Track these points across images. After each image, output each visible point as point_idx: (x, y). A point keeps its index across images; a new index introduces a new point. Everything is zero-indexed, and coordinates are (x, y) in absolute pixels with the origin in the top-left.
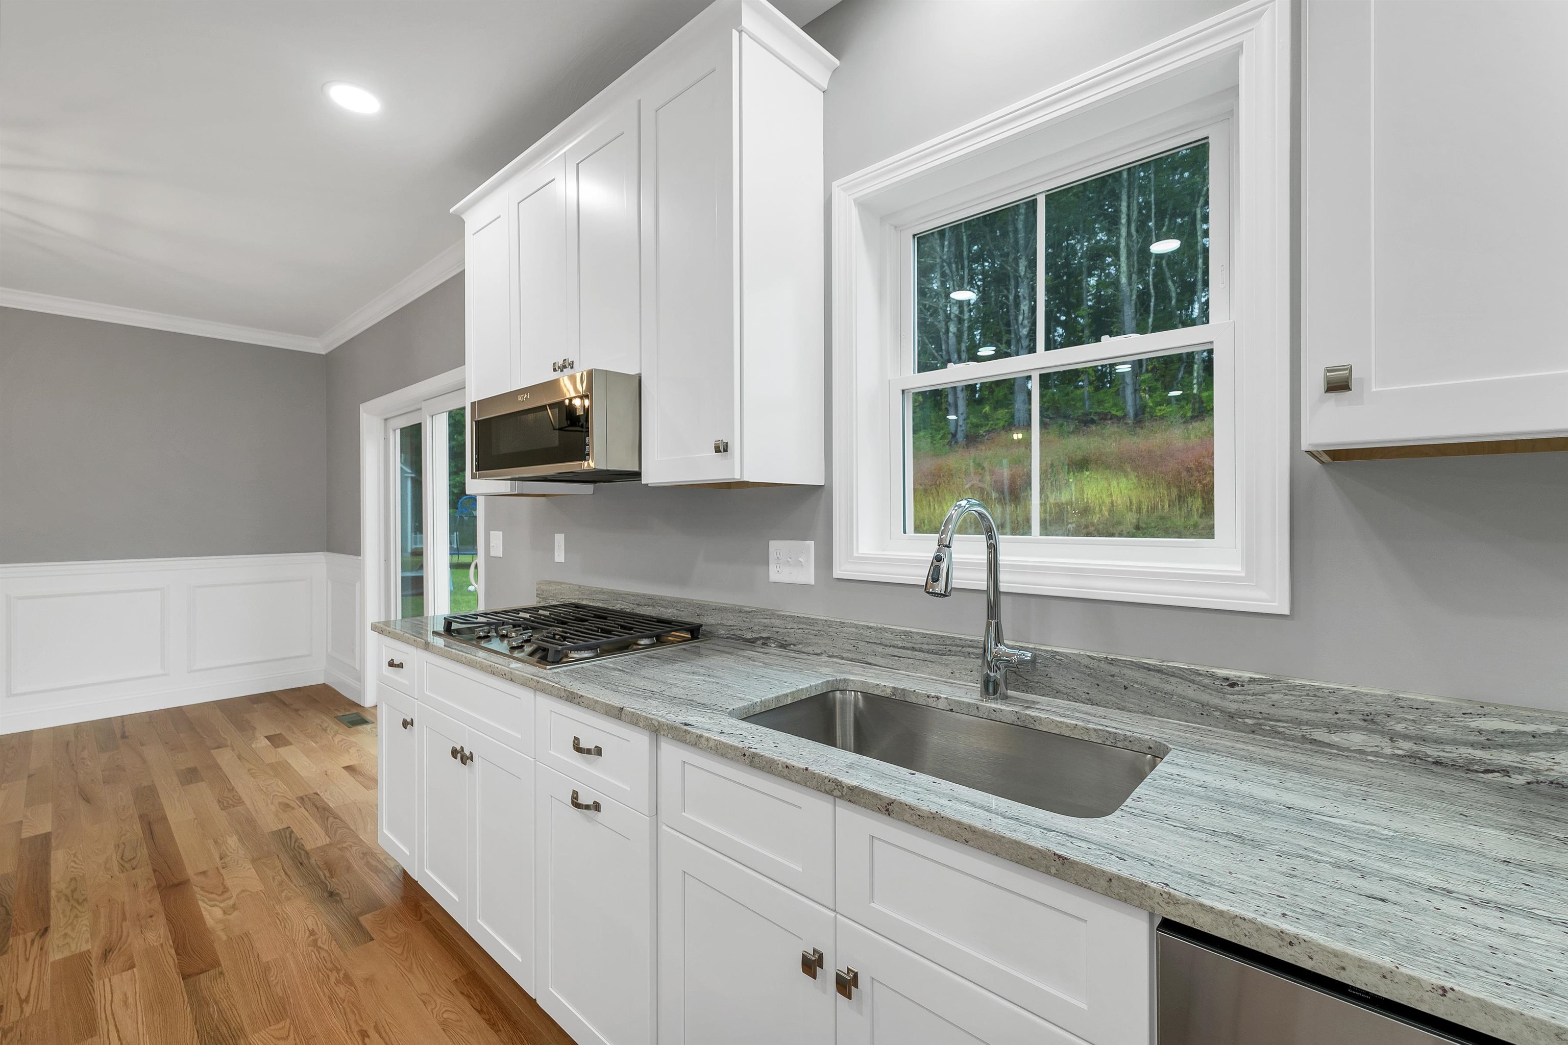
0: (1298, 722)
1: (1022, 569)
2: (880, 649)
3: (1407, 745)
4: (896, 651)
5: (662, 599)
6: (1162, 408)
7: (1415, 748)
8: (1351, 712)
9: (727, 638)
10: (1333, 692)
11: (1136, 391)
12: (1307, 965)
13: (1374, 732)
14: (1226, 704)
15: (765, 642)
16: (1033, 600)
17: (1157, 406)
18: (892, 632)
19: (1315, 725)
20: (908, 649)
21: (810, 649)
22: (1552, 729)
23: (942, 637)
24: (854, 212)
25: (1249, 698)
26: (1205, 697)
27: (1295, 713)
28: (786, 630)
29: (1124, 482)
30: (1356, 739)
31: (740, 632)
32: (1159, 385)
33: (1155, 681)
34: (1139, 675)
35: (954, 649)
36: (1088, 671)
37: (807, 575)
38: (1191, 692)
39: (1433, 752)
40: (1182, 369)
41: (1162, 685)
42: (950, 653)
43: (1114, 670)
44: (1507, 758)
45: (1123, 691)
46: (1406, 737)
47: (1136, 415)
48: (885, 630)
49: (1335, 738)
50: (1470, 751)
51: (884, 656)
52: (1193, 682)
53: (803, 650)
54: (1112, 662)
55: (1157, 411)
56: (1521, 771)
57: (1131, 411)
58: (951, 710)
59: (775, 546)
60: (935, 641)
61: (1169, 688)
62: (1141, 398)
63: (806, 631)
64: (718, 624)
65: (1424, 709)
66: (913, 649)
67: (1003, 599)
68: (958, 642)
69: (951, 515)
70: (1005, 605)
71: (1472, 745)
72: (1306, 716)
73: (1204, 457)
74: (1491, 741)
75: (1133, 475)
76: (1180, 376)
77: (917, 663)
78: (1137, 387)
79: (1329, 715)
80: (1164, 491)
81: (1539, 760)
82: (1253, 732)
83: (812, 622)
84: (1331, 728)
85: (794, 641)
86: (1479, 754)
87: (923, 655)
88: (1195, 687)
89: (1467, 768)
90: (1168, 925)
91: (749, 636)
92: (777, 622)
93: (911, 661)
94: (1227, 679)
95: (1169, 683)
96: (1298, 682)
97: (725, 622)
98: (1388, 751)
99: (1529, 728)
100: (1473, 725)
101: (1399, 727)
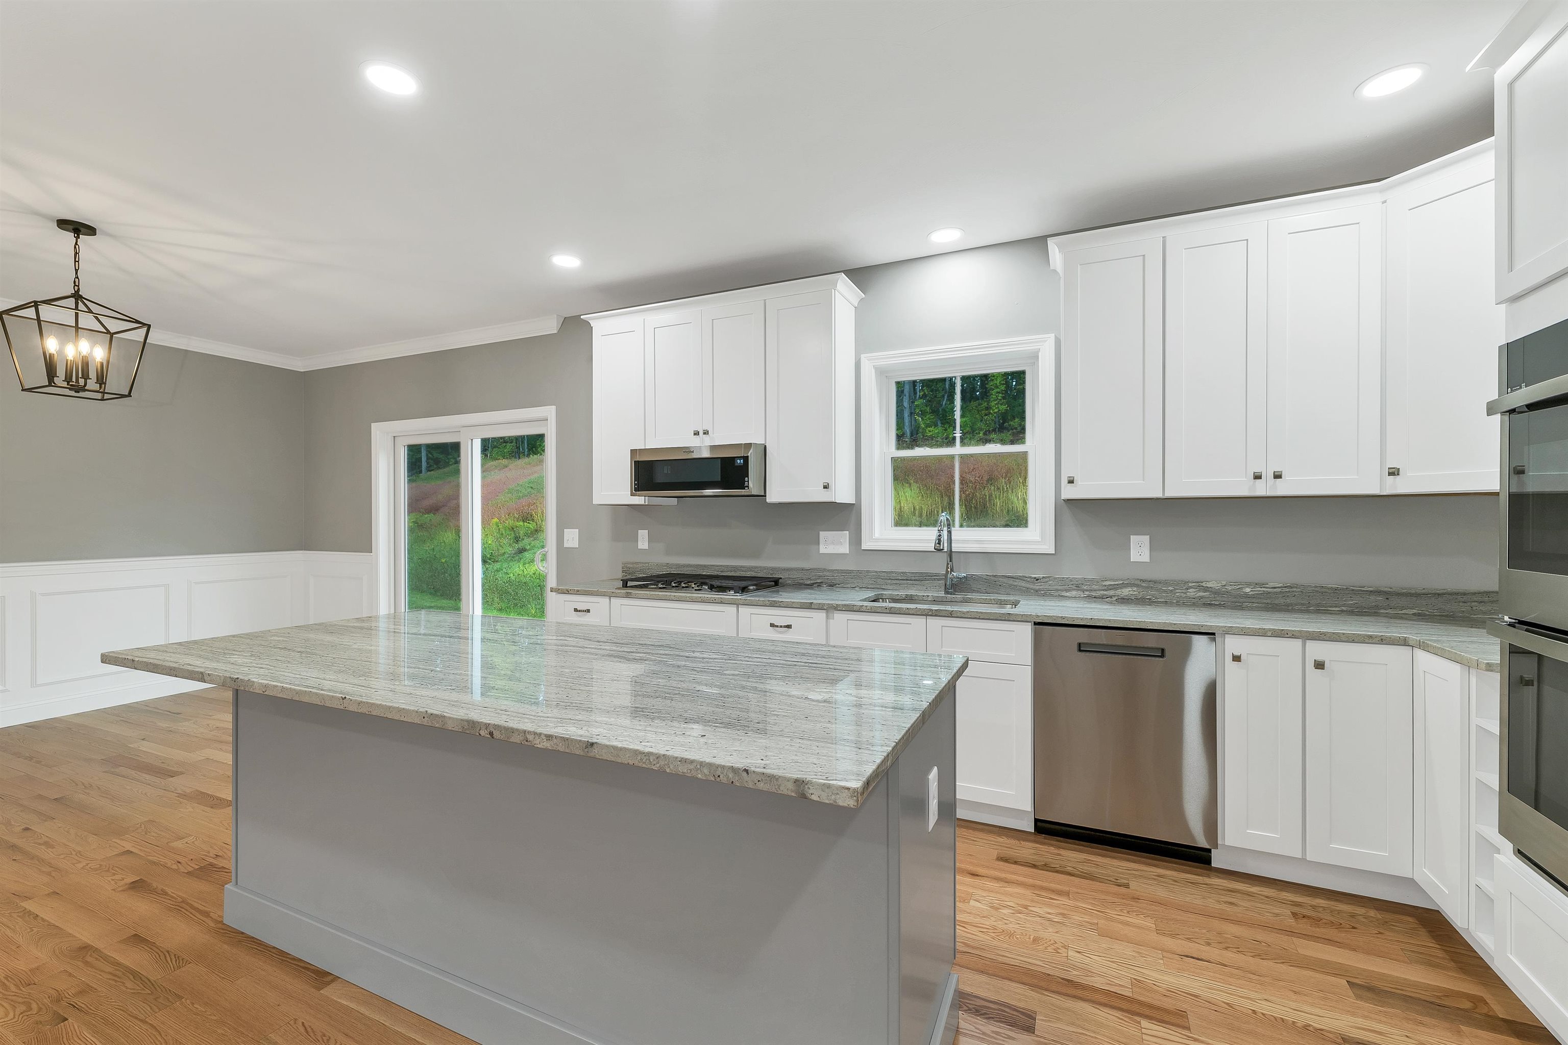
0: (1057, 590)
1: (964, 541)
2: (889, 581)
3: (1087, 593)
4: (897, 582)
5: (742, 567)
6: (931, 429)
7: (1090, 593)
8: (1072, 584)
9: (793, 585)
10: (1067, 578)
11: (911, 414)
12: (1067, 622)
13: (1078, 590)
14: (1035, 587)
15: (819, 585)
16: (962, 554)
17: (926, 427)
18: (896, 573)
19: (1062, 591)
20: (904, 580)
21: (849, 586)
22: (1121, 582)
23: (921, 573)
24: (873, 370)
25: (1042, 584)
26: (1028, 585)
27: (1056, 587)
28: (833, 577)
29: (909, 493)
30: (1074, 593)
31: (802, 581)
32: (928, 409)
33: (1011, 582)
34: (1005, 580)
35: (927, 577)
36: (986, 581)
37: (845, 549)
38: (1023, 584)
39: (1094, 594)
40: (946, 397)
41: (1014, 583)
42: (926, 580)
43: (996, 579)
44: (1111, 593)
45: (1000, 587)
46: (1087, 590)
47: (912, 435)
48: (892, 572)
49: (1068, 594)
50: (1103, 592)
51: (891, 585)
52: (1024, 580)
53: (844, 586)
54: (995, 576)
55: (927, 431)
56: (1114, 596)
57: (908, 431)
58: (934, 600)
59: (822, 534)
60: (918, 575)
61: (1016, 583)
62: (916, 420)
63: (846, 577)
64: (787, 578)
65: (1092, 580)
66: (907, 580)
67: (953, 554)
68: (929, 574)
69: (942, 520)
70: (954, 555)
71: (1103, 590)
72: (1060, 588)
73: (966, 473)
74: (1110, 588)
75: (915, 486)
76: (944, 403)
77: (909, 586)
78: (913, 411)
79: (1066, 586)
80: (938, 499)
81: (1119, 592)
82: (1043, 596)
83: (850, 572)
84: (1067, 591)
85: (838, 582)
86: (1105, 592)
87: (912, 582)
88: (1024, 582)
89: (1102, 597)
90: (1035, 624)
91: (809, 582)
92: (828, 574)
93: (906, 585)
94: (1035, 578)
95: (1016, 582)
96: (1057, 576)
97: (791, 576)
98: (1082, 596)
99: (1116, 583)
100: (1103, 584)
101: (1085, 588)
